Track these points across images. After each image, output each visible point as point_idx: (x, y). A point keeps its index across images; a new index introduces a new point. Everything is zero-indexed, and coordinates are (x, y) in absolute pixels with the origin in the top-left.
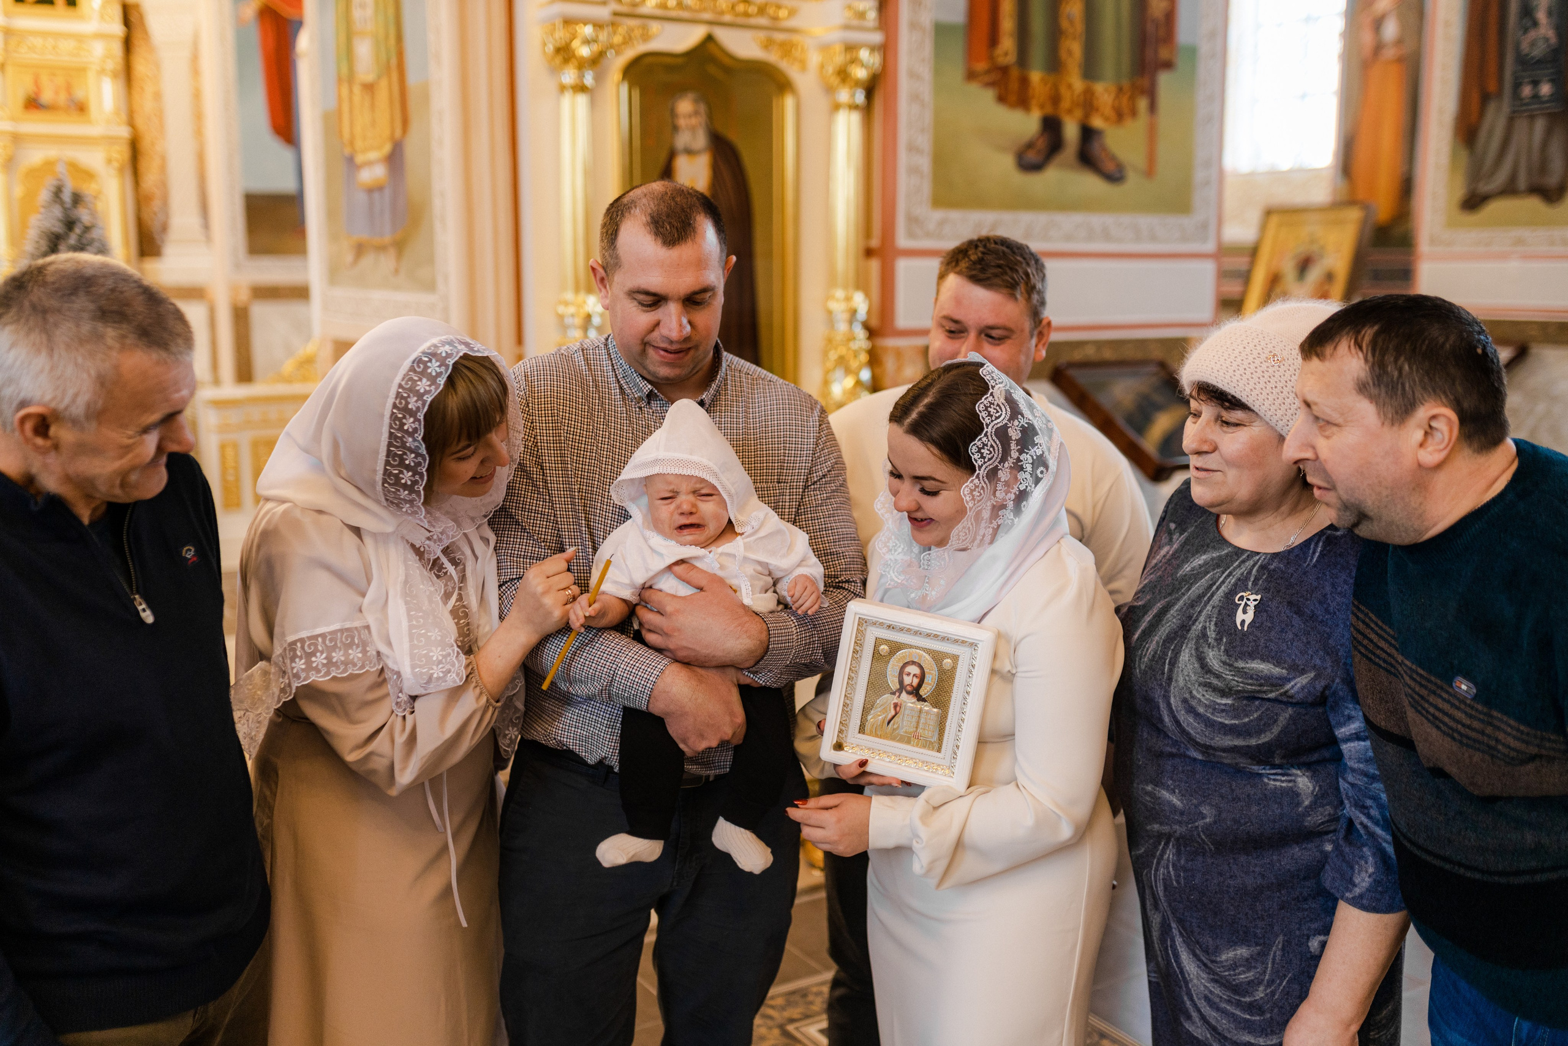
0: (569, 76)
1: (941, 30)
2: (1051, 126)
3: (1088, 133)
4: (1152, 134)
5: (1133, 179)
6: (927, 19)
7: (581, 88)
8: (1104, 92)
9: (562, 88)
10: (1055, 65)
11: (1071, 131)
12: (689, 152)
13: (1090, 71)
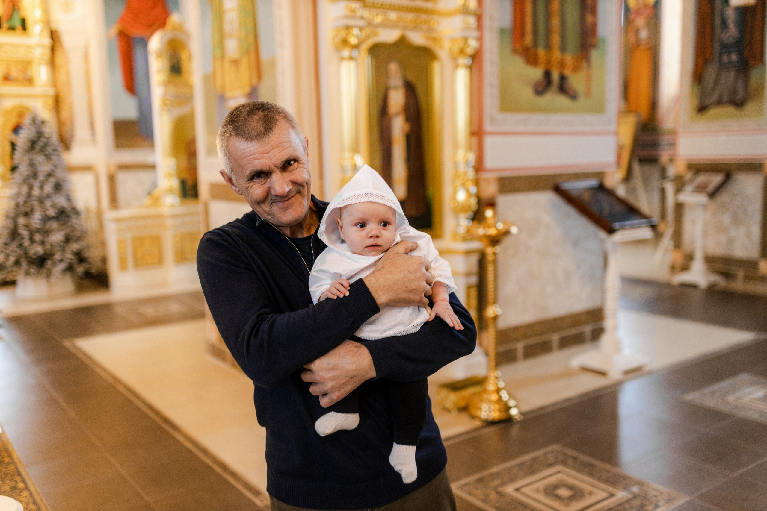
0: (346, 53)
1: (502, 31)
2: (547, 75)
3: (563, 78)
4: (589, 79)
5: (582, 99)
6: (496, 25)
7: (351, 58)
8: (569, 59)
9: (342, 59)
10: (548, 46)
11: (555, 77)
12: (396, 88)
13: (563, 48)
